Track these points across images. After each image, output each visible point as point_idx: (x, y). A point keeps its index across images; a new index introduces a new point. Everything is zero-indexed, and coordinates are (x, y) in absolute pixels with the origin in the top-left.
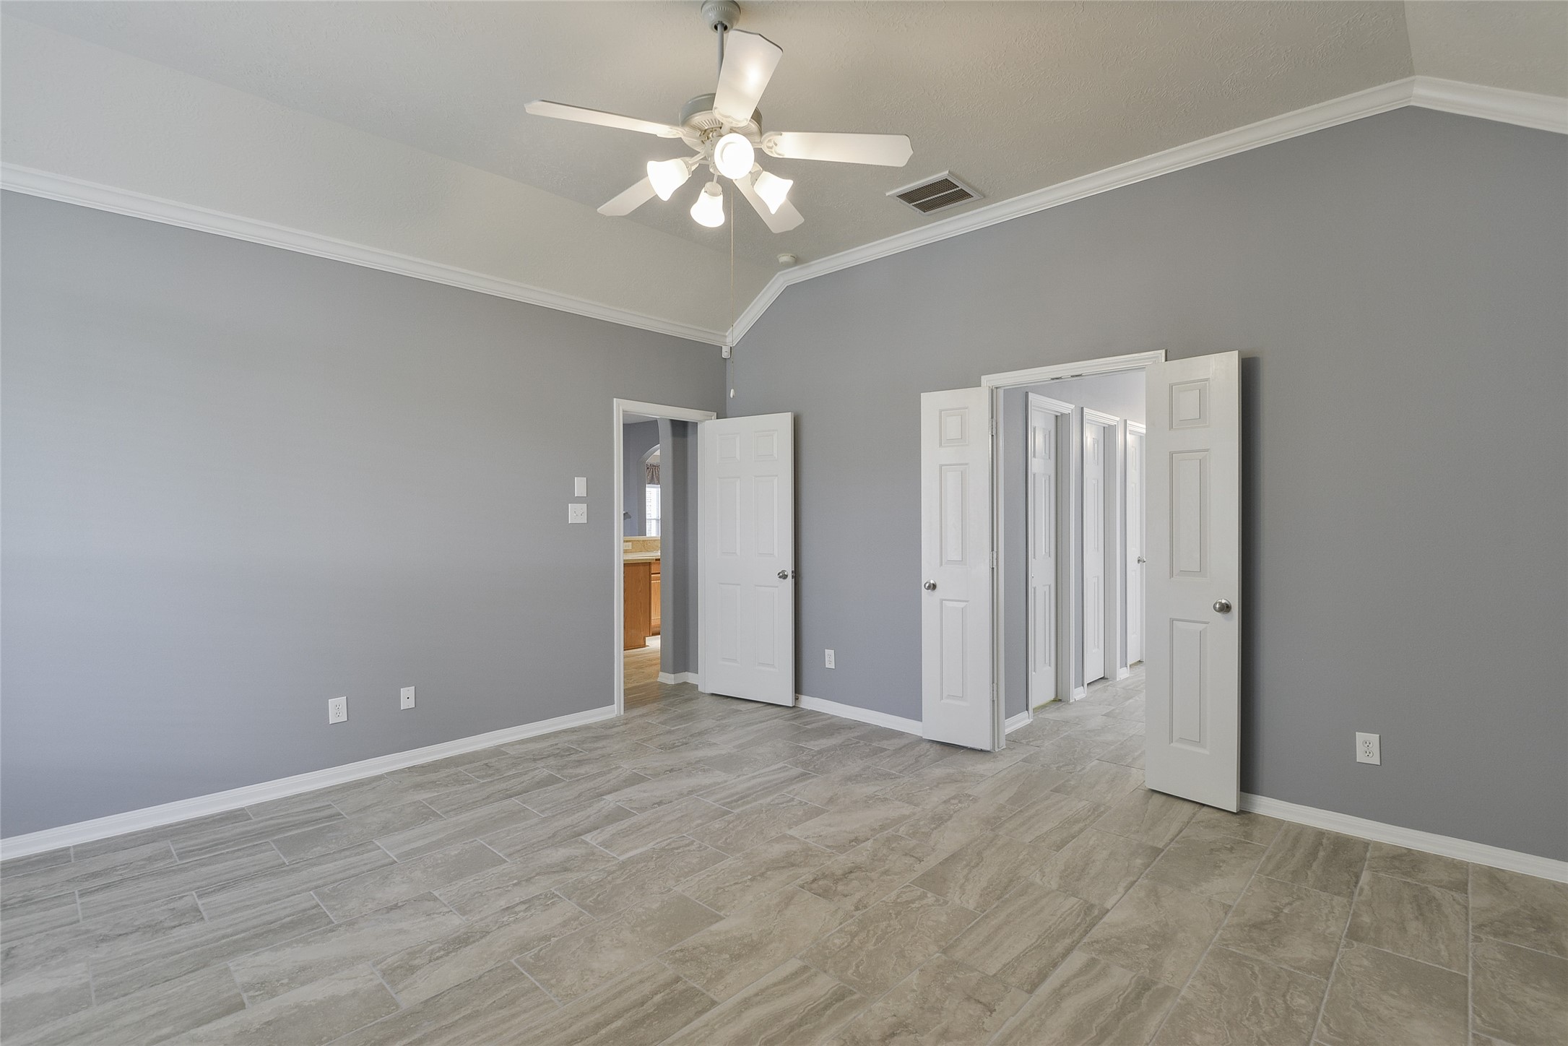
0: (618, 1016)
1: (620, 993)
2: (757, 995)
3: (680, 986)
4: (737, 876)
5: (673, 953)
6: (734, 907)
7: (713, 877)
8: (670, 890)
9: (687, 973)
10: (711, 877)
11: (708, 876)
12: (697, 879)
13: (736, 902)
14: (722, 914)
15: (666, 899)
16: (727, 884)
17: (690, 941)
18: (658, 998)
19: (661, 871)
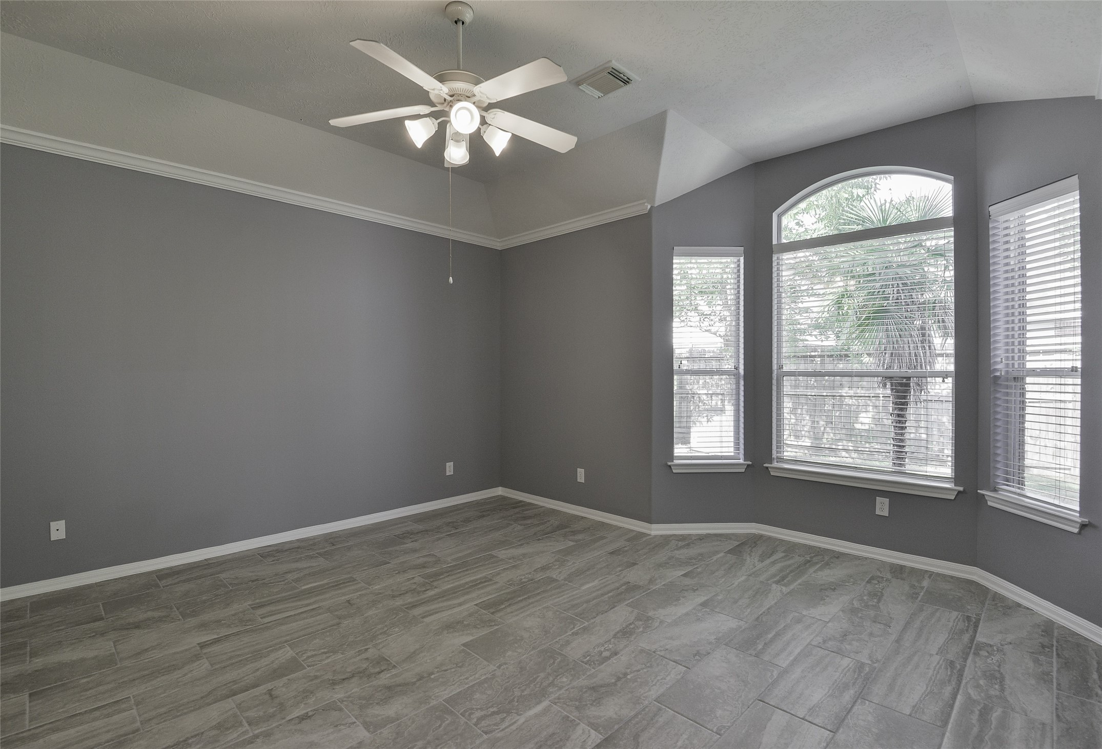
0: (521, 601)
1: (522, 608)
2: (455, 607)
3: (492, 610)
4: (443, 678)
5: (495, 625)
6: (453, 652)
7: (462, 678)
8: (499, 667)
9: (488, 616)
10: (465, 677)
11: (467, 678)
12: (477, 676)
13: (450, 656)
14: (463, 647)
15: (502, 658)
16: (453, 670)
17: (484, 632)
18: (503, 606)
19: (507, 684)
